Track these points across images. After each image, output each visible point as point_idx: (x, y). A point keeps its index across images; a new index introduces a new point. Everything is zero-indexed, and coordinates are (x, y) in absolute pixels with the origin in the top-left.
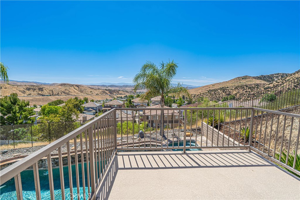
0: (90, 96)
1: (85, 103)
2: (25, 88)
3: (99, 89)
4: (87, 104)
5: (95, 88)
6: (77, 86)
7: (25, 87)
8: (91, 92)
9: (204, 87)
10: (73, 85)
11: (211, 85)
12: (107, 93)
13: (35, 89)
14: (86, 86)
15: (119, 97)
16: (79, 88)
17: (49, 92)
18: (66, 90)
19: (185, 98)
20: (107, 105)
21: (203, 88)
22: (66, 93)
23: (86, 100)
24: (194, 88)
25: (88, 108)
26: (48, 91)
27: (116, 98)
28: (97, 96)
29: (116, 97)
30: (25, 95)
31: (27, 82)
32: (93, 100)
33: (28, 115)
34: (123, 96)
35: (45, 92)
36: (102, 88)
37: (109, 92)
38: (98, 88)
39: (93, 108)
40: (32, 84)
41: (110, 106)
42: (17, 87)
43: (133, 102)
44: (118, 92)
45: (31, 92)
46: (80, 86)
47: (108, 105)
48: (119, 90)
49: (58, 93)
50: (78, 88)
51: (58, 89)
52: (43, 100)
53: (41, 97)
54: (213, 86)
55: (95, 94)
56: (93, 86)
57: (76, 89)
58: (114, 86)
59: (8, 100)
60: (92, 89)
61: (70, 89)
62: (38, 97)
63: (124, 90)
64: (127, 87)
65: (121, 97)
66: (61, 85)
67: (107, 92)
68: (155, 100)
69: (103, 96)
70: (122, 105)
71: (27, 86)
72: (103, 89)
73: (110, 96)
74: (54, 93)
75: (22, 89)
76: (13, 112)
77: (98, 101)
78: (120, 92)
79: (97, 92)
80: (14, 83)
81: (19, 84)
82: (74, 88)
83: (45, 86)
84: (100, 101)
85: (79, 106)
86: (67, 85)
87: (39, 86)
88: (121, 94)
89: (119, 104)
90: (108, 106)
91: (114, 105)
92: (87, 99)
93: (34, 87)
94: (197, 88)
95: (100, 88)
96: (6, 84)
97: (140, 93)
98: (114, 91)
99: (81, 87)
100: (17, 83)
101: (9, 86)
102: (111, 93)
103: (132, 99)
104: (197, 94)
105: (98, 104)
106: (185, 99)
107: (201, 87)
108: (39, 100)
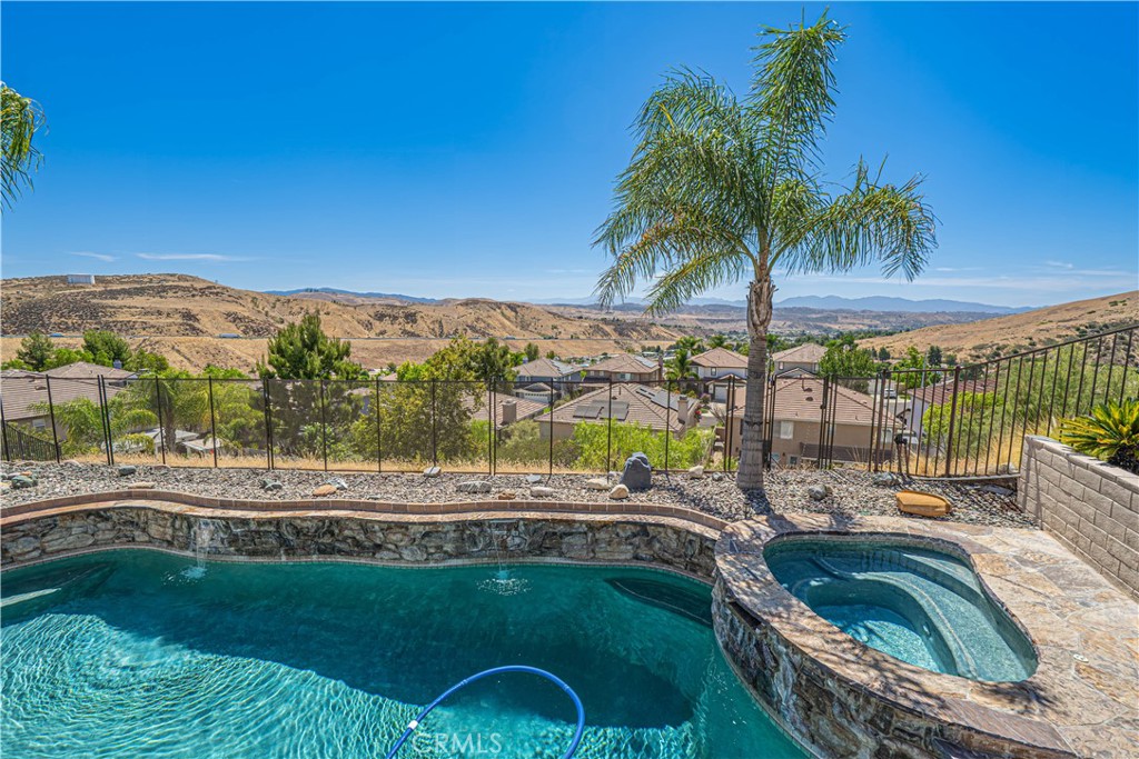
0: (550, 341)
1: (524, 362)
2: (373, 315)
3: (581, 318)
4: (531, 364)
5: (566, 316)
6: (513, 307)
7: (372, 313)
8: (554, 327)
9: (1054, 311)
10: (498, 305)
11: (1103, 299)
12: (606, 334)
13: (396, 318)
14: (538, 308)
15: (649, 349)
16: (517, 312)
17: (431, 326)
18: (478, 319)
19: (940, 362)
20: (595, 371)
21: (1051, 317)
22: (477, 332)
23: (533, 354)
24: (997, 315)
25: (534, 380)
26: (428, 322)
27: (640, 351)
28: (573, 343)
29: (637, 347)
30: (372, 335)
31: (379, 296)
32: (552, 352)
33: (344, 386)
34: (664, 345)
35: (422, 326)
36: (593, 316)
37: (615, 330)
38: (579, 315)
39: (549, 382)
40: (390, 302)
41: (607, 375)
42: (352, 309)
43: (693, 363)
44: (646, 331)
45: (386, 325)
46: (519, 306)
47: (599, 371)
48: (653, 324)
49: (456, 331)
50: (513, 314)
51: (456, 317)
52: (415, 351)
53: (410, 342)
54: (1115, 303)
55: (565, 337)
56: (562, 308)
57: (508, 319)
58: (635, 309)
59: (296, 335)
60: (559, 316)
61: (489, 316)
62: (402, 342)
63: (668, 323)
65: (658, 349)
66: (466, 303)
67: (608, 329)
68: (789, 359)
69: (595, 343)
70: (650, 374)
71: (379, 309)
72: (595, 317)
73: (618, 343)
74: (445, 331)
75: (365, 317)
76: (305, 374)
77: (575, 360)
78: (654, 330)
79: (572, 329)
80: (348, 300)
81: (359, 301)
82: (502, 313)
83: (421, 308)
84: (583, 362)
85: (499, 370)
86: (484, 303)
87: (406, 307)
88: (658, 337)
89: (642, 371)
90: (602, 374)
91: (623, 375)
92: (536, 352)
93: (395, 312)
94: (1015, 314)
95: (585, 315)
96: (329, 303)
97: (735, 337)
98: (633, 326)
99: (524, 311)
100: (356, 299)
101: (335, 306)
102: (620, 334)
103: (693, 354)
104: (1012, 343)
105: (566, 369)
106: (945, 366)
107: (1039, 310)
108: (405, 351)
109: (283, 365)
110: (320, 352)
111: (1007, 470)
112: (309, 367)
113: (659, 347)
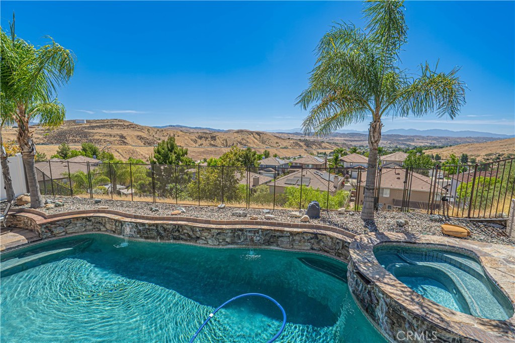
0: (275, 149)
1: (263, 159)
3: (289, 139)
4: (267, 159)
5: (282, 138)
6: (258, 134)
7: (197, 136)
8: (277, 143)
10: (252, 133)
12: (301, 146)
13: (207, 138)
14: (270, 134)
15: (321, 154)
16: (260, 136)
17: (222, 142)
18: (243, 139)
19: (467, 162)
20: (295, 163)
22: (242, 145)
23: (267, 155)
24: (499, 139)
25: (267, 167)
26: (221, 140)
27: (317, 154)
28: (285, 150)
29: (315, 153)
30: (197, 146)
31: (200, 128)
32: (276, 154)
33: (185, 168)
34: (328, 152)
35: (218, 142)
36: (294, 138)
37: (305, 144)
38: (288, 137)
39: (274, 167)
40: (205, 131)
41: (301, 165)
42: (189, 134)
43: (342, 160)
44: (319, 145)
45: (203, 141)
46: (261, 133)
47: (297, 163)
48: (323, 142)
49: (233, 144)
50: (259, 136)
51: (233, 138)
52: (215, 153)
53: (213, 149)
55: (282, 147)
56: (281, 134)
57: (256, 139)
59: (165, 145)
60: (279, 138)
61: (248, 138)
62: (209, 149)
63: (330, 141)
64: (336, 136)
66: (238, 132)
67: (302, 144)
68: (389, 159)
69: (295, 150)
70: (321, 165)
71: (200, 134)
72: (296, 138)
73: (306, 150)
74: (228, 144)
75: (194, 138)
76: (169, 162)
77: (286, 158)
78: (323, 145)
79: (285, 144)
80: (186, 130)
81: (192, 131)
82: (254, 136)
83: (218, 134)
84: (290, 159)
85: (252, 162)
86: (246, 131)
87: (211, 134)
88: (325, 148)
89: (317, 163)
90: (298, 165)
91: (308, 165)
92: (268, 154)
93: (207, 136)
95: (291, 137)
96: (179, 131)
97: (362, 148)
98: (314, 143)
99: (263, 136)
100: (190, 130)
101: (182, 133)
102: (307, 146)
103: (341, 156)
104: (507, 153)
105: (282, 162)
106: (470, 164)
108: (211, 153)
109: (160, 158)
110: (175, 153)
111: (501, 216)
112: (170, 160)
113: (325, 153)
